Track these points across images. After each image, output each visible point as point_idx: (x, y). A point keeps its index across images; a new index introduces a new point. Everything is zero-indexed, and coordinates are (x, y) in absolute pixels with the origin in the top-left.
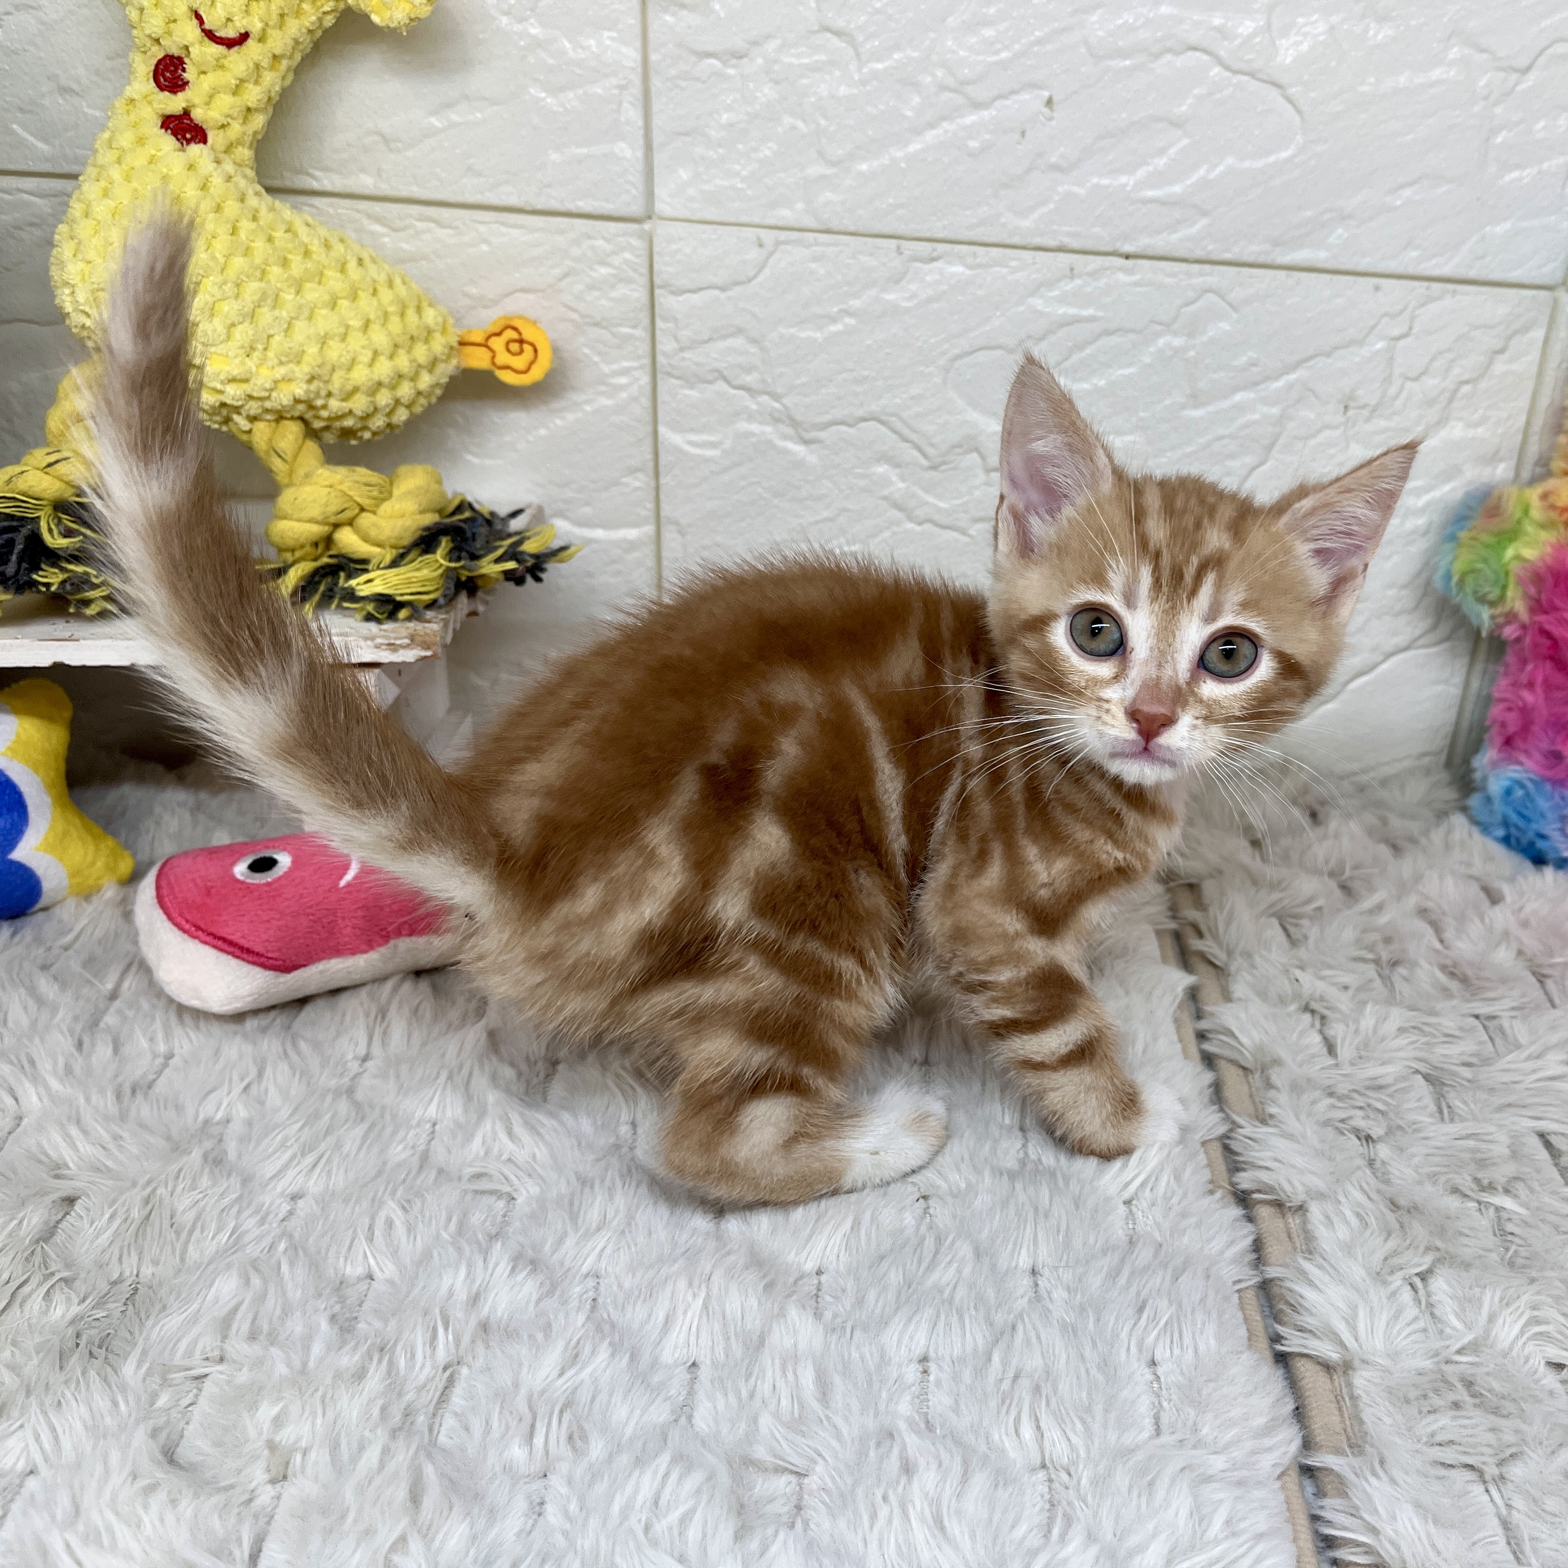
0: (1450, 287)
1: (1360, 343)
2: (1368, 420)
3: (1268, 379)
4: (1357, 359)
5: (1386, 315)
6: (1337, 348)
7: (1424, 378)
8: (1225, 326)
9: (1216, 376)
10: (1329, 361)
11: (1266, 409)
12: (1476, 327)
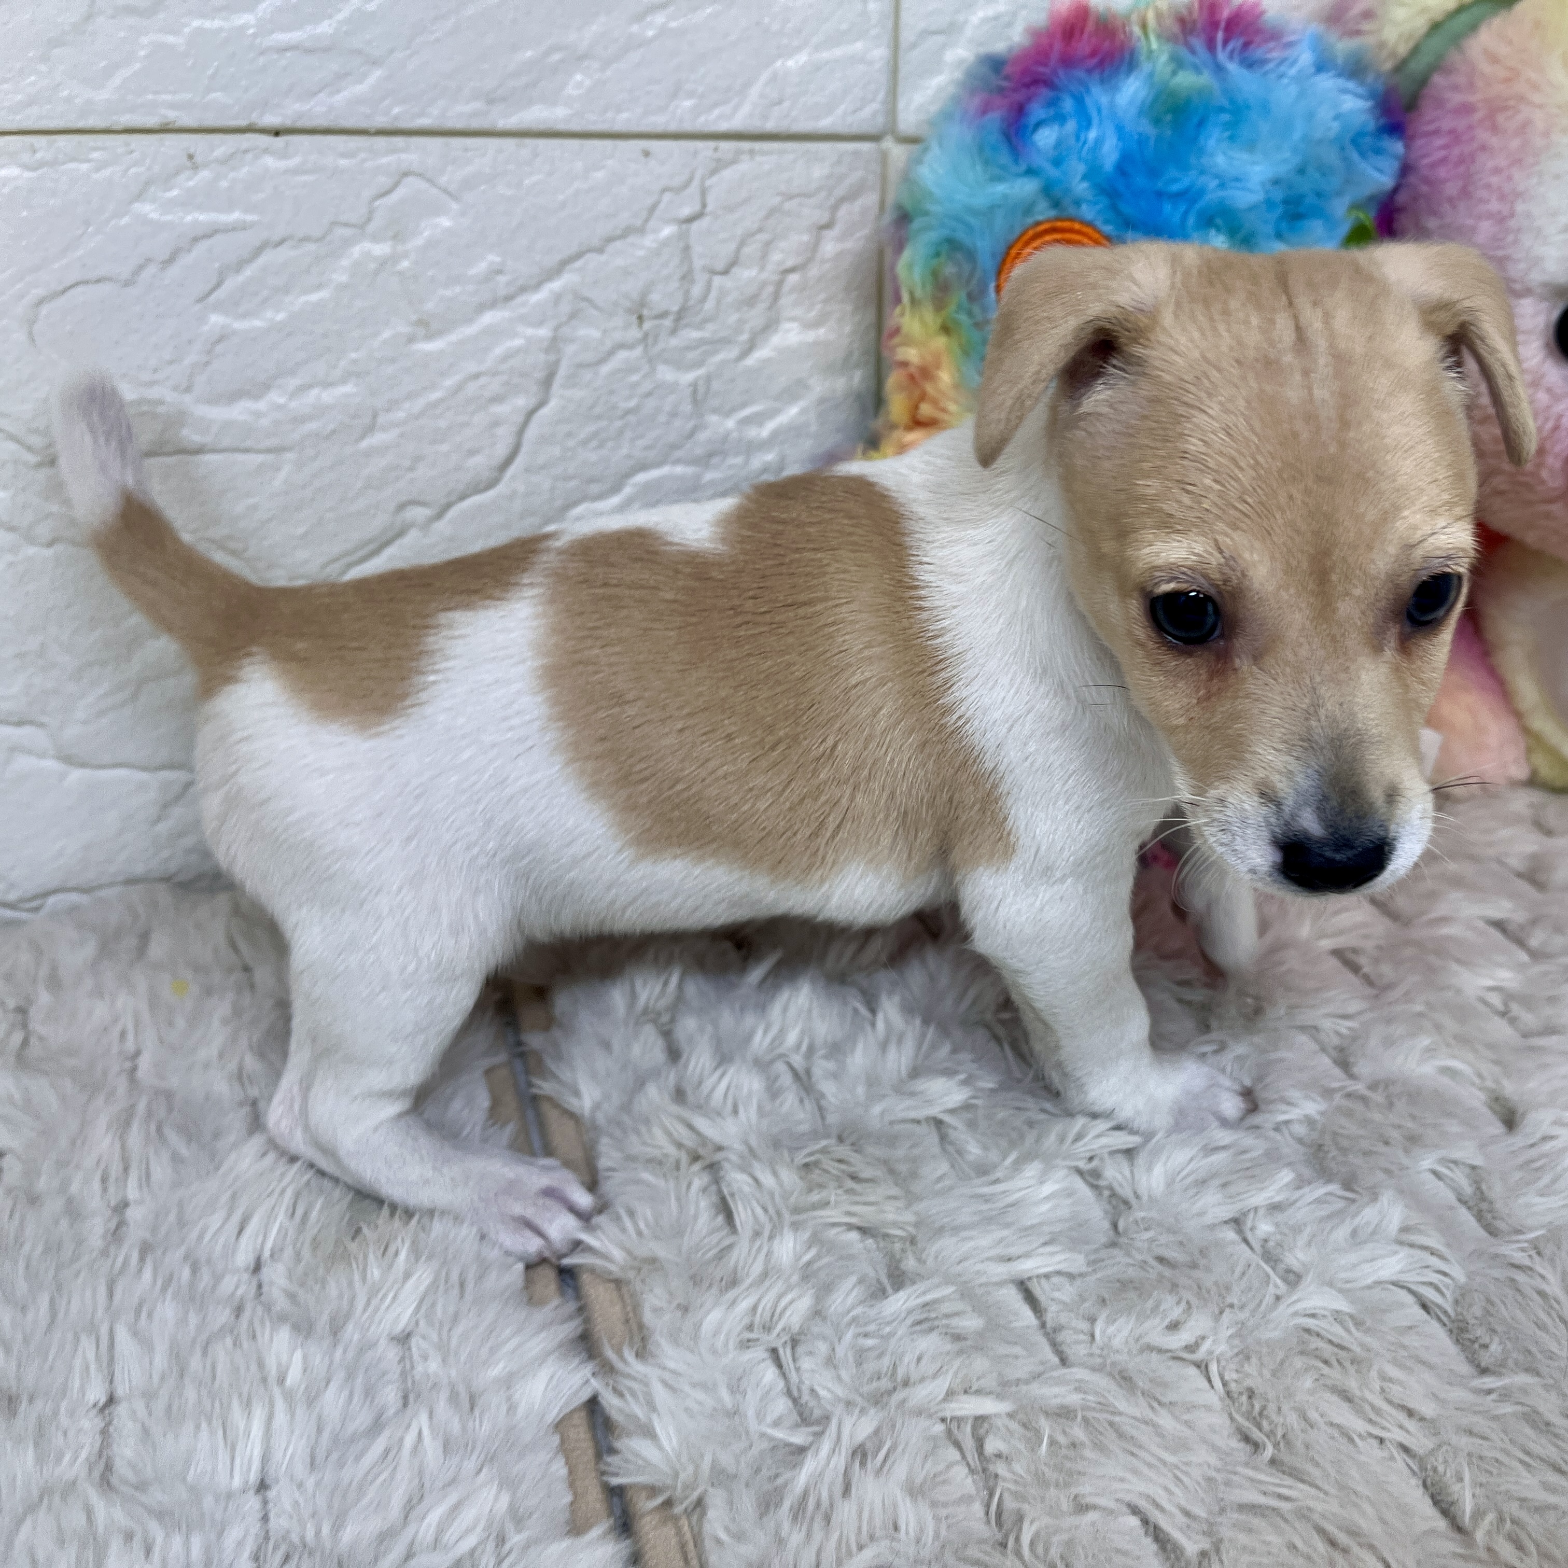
0: (746, 145)
1: (641, 231)
2: (674, 332)
3: (523, 289)
4: (641, 253)
5: (664, 190)
6: (610, 240)
7: (735, 270)
8: (445, 222)
9: (448, 293)
10: (603, 258)
11: (530, 331)
12: (791, 197)
